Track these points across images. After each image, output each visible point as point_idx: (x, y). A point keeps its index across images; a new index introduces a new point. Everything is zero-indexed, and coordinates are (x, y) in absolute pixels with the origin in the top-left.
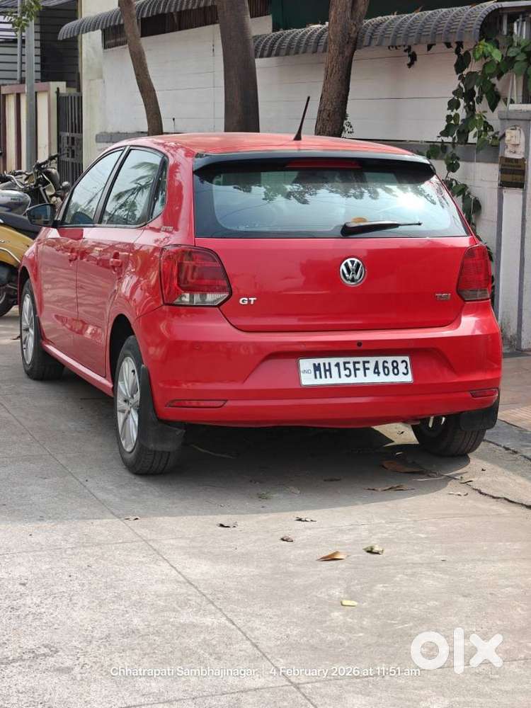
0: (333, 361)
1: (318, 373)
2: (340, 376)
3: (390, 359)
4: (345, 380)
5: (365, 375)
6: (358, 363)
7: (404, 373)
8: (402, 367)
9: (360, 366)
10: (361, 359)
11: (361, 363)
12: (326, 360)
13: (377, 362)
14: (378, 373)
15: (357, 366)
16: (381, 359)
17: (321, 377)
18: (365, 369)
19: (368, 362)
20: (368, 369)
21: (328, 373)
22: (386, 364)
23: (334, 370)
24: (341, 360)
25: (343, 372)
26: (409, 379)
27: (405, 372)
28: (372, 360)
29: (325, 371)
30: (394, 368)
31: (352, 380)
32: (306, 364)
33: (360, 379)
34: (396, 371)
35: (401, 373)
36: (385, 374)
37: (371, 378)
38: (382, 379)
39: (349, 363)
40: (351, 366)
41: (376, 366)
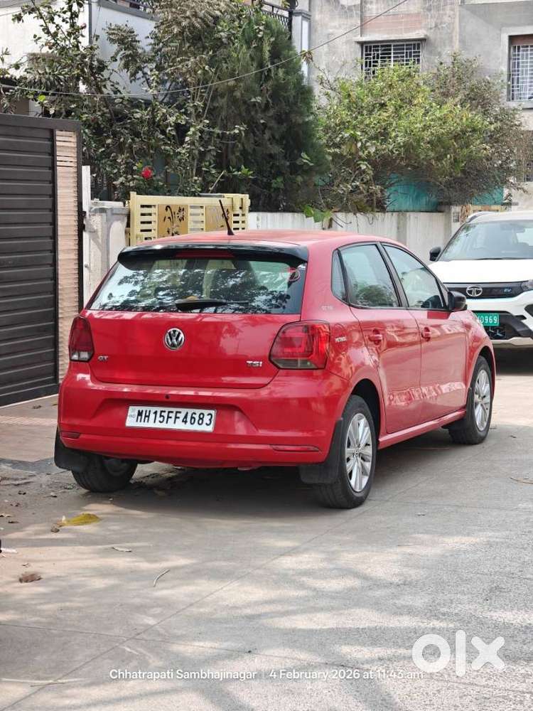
0: (153, 409)
1: (139, 417)
2: (155, 422)
3: (198, 411)
4: (158, 425)
5: (175, 422)
6: (172, 412)
7: (207, 424)
8: (206, 419)
9: (172, 415)
10: (175, 410)
11: (175, 413)
12: (148, 408)
13: (187, 413)
14: (186, 422)
15: (171, 415)
16: (190, 411)
17: (141, 421)
18: (176, 417)
19: (180, 412)
20: (178, 418)
21: (147, 418)
22: (194, 416)
23: (152, 416)
24: (159, 409)
25: (158, 419)
26: (210, 429)
27: (208, 422)
28: (184, 411)
29: (146, 416)
30: (200, 418)
31: (164, 426)
32: (133, 410)
33: (170, 425)
34: (200, 422)
35: (204, 424)
36: (192, 424)
37: (179, 426)
38: (188, 427)
39: (164, 412)
40: (165, 415)
41: (186, 417)
